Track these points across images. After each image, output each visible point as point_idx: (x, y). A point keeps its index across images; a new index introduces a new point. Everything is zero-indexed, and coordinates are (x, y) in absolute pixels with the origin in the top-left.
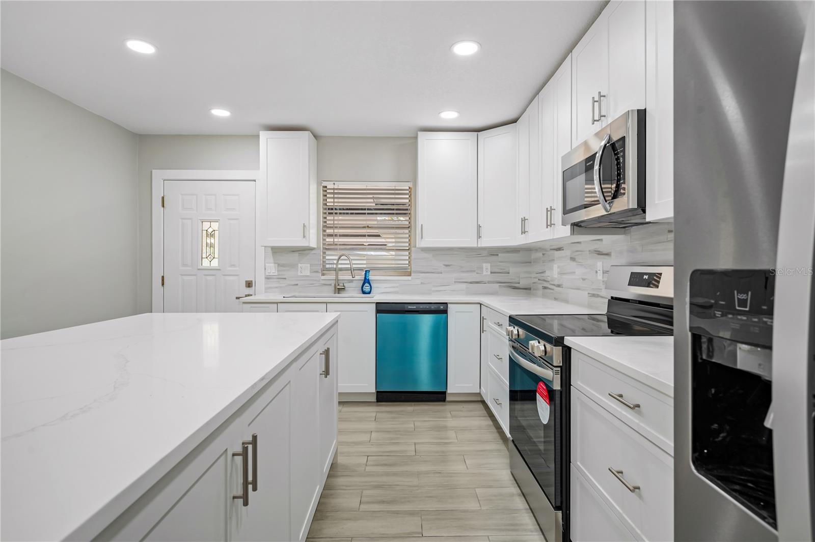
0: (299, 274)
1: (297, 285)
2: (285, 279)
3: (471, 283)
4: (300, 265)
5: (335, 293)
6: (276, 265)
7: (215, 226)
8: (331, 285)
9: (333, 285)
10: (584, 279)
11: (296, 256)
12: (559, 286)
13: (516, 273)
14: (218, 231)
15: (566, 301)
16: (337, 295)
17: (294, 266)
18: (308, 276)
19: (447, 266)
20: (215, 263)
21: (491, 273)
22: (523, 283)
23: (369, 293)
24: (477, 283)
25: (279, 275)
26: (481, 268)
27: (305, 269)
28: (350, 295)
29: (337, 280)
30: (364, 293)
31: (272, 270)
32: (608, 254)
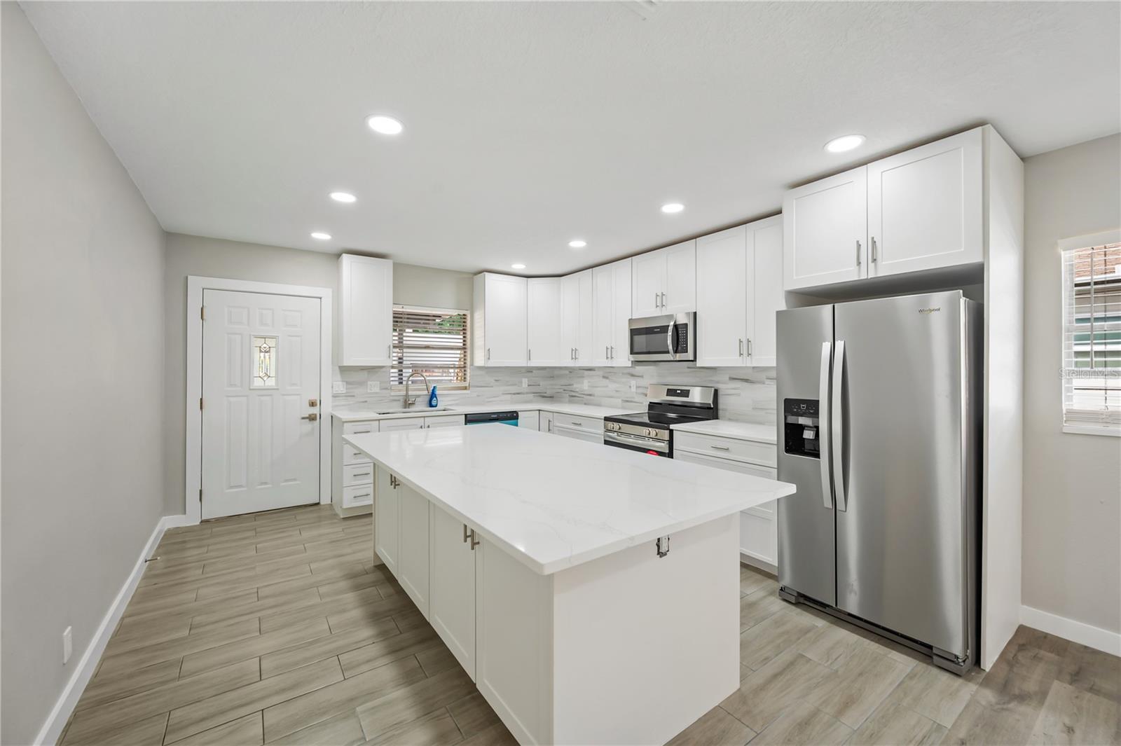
0: (369, 391)
1: (366, 402)
2: (353, 396)
3: (514, 394)
4: (369, 383)
5: (405, 408)
6: (345, 383)
7: (271, 343)
8: (399, 400)
9: (402, 400)
10: (617, 391)
11: (364, 375)
12: (590, 395)
13: (546, 386)
14: (274, 349)
15: (599, 405)
16: (407, 410)
17: (362, 384)
18: (376, 393)
19: (496, 380)
20: (271, 383)
21: (529, 385)
22: (549, 393)
23: (436, 406)
24: (518, 394)
25: (347, 393)
26: (521, 382)
27: (374, 386)
28: (417, 409)
29: (407, 395)
30: (431, 406)
31: (341, 388)
32: (642, 377)
